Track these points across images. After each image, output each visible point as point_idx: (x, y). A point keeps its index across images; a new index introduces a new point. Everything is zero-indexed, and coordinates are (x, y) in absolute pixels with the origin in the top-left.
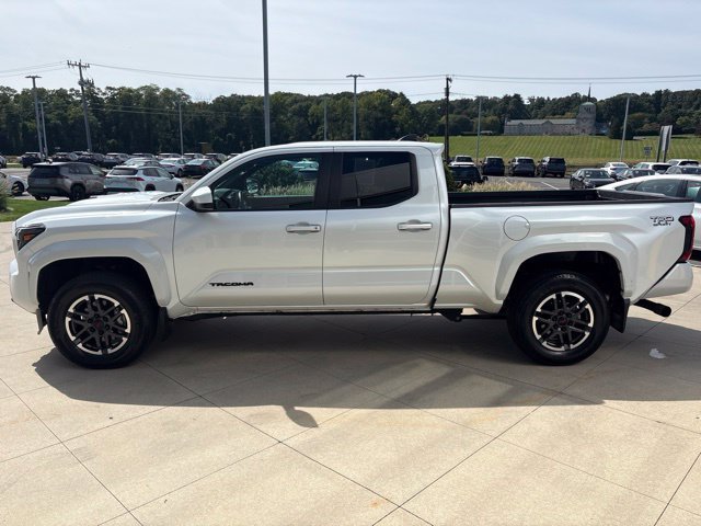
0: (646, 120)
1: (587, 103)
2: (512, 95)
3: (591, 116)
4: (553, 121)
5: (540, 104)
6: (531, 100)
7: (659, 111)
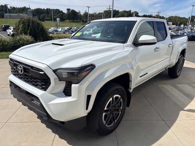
0: (46, 16)
1: (29, 10)
2: (4, 5)
3: (31, 14)
4: (20, 15)
5: (14, 9)
6: (11, 7)
7: (48, 14)
